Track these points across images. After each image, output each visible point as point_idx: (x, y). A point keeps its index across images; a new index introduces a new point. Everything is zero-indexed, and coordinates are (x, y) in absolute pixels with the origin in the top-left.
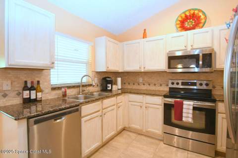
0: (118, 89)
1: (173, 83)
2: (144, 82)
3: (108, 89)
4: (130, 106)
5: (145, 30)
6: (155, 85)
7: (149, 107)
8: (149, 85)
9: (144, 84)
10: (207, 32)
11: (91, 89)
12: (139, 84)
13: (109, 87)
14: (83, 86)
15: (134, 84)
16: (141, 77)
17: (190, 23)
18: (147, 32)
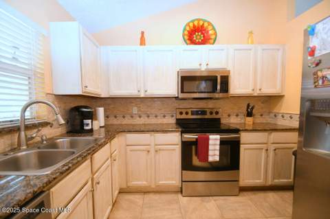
0: (101, 127)
1: (181, 113)
2: (140, 113)
3: (86, 128)
4: (129, 152)
5: (143, 33)
6: (156, 116)
7: (160, 150)
8: (148, 117)
9: (140, 117)
10: (222, 50)
11: (47, 132)
12: (132, 117)
13: (88, 125)
14: (28, 127)
15: (124, 117)
16: (136, 105)
17: (198, 37)
18: (145, 36)
